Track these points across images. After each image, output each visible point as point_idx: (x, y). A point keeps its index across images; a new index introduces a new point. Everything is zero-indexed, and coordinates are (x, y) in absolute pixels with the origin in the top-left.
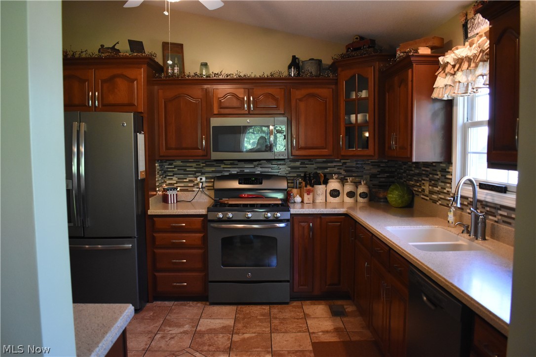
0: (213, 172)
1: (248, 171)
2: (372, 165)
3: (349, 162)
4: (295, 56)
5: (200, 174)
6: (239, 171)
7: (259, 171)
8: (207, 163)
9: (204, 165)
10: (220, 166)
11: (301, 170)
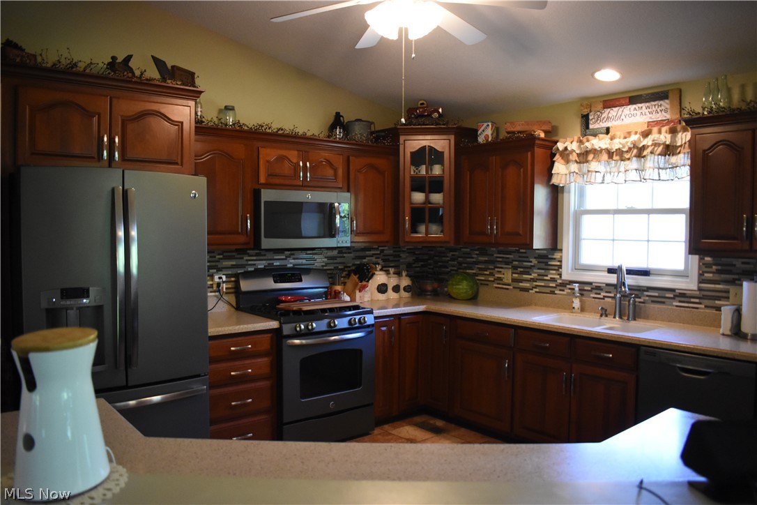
0: (233, 267)
1: (278, 264)
2: (408, 253)
3: (386, 250)
4: (339, 113)
5: (215, 271)
6: (266, 264)
7: (291, 263)
8: (225, 254)
9: (221, 256)
10: (242, 258)
11: (339, 260)
